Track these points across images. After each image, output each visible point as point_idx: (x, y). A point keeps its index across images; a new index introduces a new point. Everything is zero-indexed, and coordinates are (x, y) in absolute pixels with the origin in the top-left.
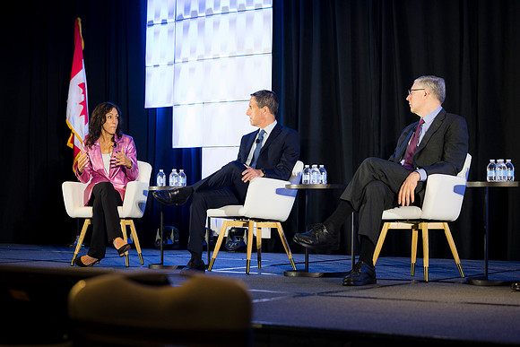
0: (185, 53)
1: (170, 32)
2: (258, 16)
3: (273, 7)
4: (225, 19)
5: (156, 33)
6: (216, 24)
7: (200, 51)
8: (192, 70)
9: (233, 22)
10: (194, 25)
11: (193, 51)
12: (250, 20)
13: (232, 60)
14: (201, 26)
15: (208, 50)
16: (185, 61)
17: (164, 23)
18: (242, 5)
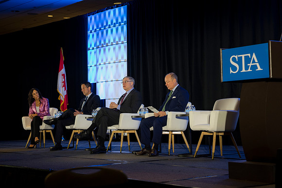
0: (100, 61)
1: (95, 52)
2: (122, 46)
3: (127, 42)
4: (112, 47)
5: (91, 53)
6: (109, 49)
7: (104, 61)
8: (102, 68)
9: (114, 49)
10: (102, 50)
11: (102, 61)
12: (120, 48)
13: (114, 64)
14: (105, 50)
15: (107, 60)
16: (100, 65)
17: (93, 49)
18: (117, 42)
